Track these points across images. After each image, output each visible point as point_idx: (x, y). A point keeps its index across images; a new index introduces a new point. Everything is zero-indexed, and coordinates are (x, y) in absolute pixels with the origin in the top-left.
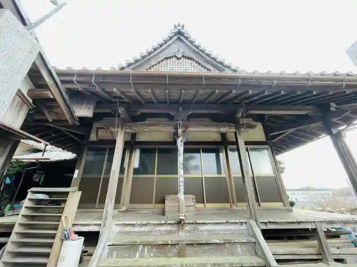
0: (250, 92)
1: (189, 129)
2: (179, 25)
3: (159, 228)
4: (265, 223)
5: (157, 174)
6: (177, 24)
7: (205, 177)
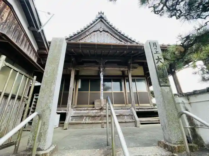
0: (133, 52)
1: (106, 69)
2: (101, 13)
3: (92, 111)
4: (138, 109)
5: (90, 91)
6: (100, 12)
7: (113, 93)
